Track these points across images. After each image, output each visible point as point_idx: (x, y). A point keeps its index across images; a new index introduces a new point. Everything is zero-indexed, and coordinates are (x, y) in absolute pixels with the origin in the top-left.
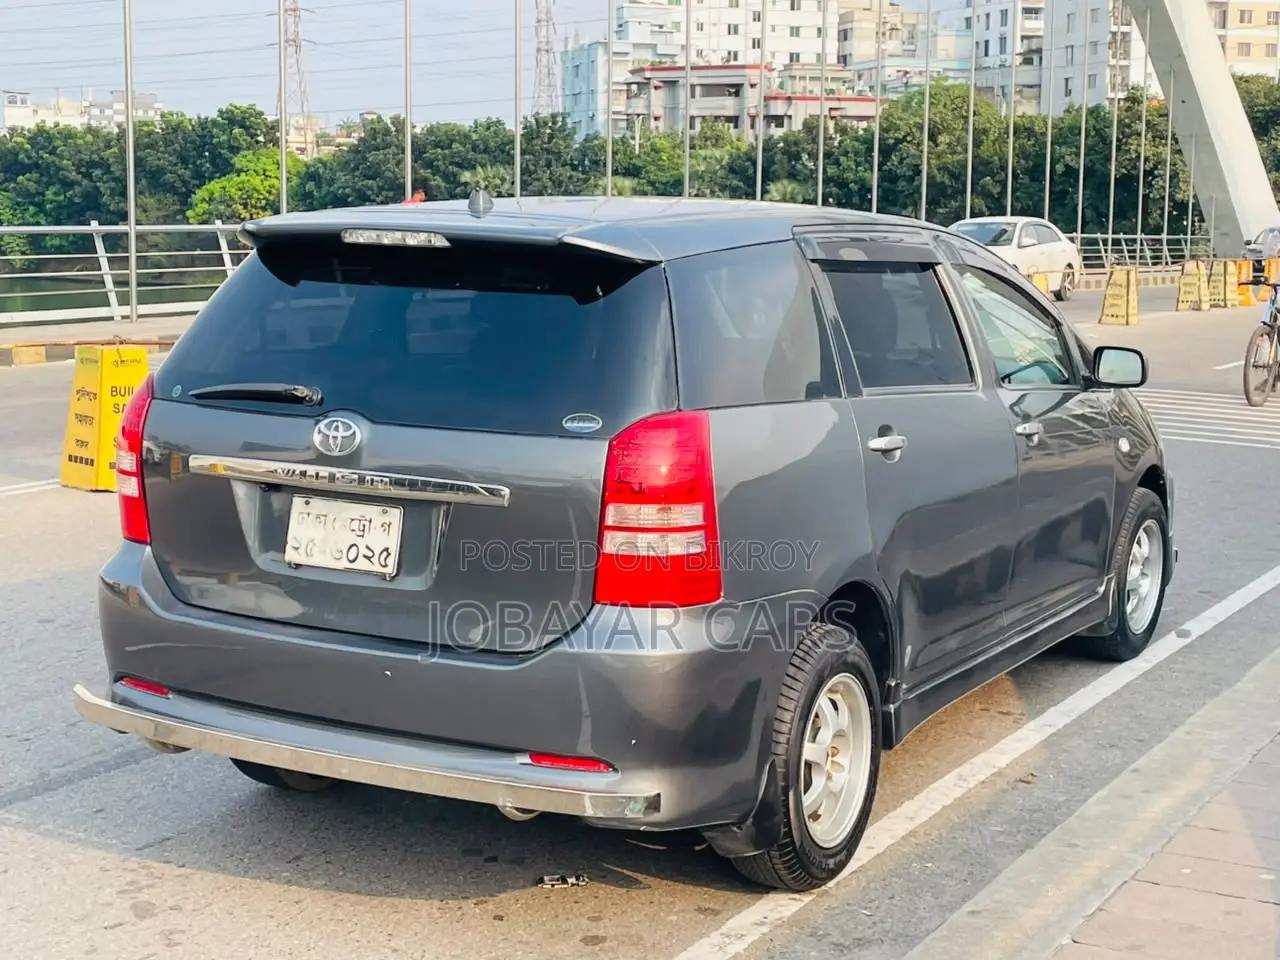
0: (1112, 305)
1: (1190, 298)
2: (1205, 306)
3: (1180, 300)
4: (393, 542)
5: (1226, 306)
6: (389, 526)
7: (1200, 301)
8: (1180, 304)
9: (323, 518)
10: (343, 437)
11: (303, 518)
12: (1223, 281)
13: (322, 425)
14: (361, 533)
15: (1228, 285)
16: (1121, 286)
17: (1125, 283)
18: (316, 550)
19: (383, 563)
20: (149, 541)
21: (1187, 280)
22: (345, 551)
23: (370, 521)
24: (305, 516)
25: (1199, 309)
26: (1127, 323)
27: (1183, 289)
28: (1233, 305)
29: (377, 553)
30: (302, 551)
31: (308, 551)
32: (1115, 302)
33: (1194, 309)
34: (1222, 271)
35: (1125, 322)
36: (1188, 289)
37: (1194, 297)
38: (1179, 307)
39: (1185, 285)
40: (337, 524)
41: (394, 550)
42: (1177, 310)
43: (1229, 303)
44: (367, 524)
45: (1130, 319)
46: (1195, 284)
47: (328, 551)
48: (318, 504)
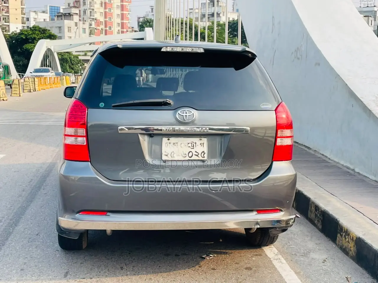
0: (14, 91)
1: (27, 88)
2: (32, 91)
3: (24, 89)
4: (205, 149)
5: (35, 91)
6: (203, 144)
7: (31, 89)
8: (24, 90)
9: (176, 144)
10: (189, 116)
11: (168, 145)
12: (34, 83)
13: (179, 112)
14: (193, 148)
15: (36, 85)
16: (17, 84)
17: (18, 84)
18: (175, 155)
19: (203, 156)
20: (90, 161)
21: (26, 83)
22: (187, 154)
23: (196, 143)
24: (169, 144)
25: (31, 92)
26: (20, 96)
27: (25, 86)
28: (37, 91)
29: (200, 154)
30: (169, 156)
31: (172, 156)
32: (15, 89)
33: (29, 92)
34: (33, 81)
35: (19, 95)
36: (26, 86)
37: (28, 88)
38: (24, 91)
39: (25, 85)
40: (182, 145)
41: (206, 152)
42: (24, 92)
43: (36, 90)
44: (194, 144)
45: (21, 94)
46: (28, 84)
47: (180, 155)
48: (173, 140)
